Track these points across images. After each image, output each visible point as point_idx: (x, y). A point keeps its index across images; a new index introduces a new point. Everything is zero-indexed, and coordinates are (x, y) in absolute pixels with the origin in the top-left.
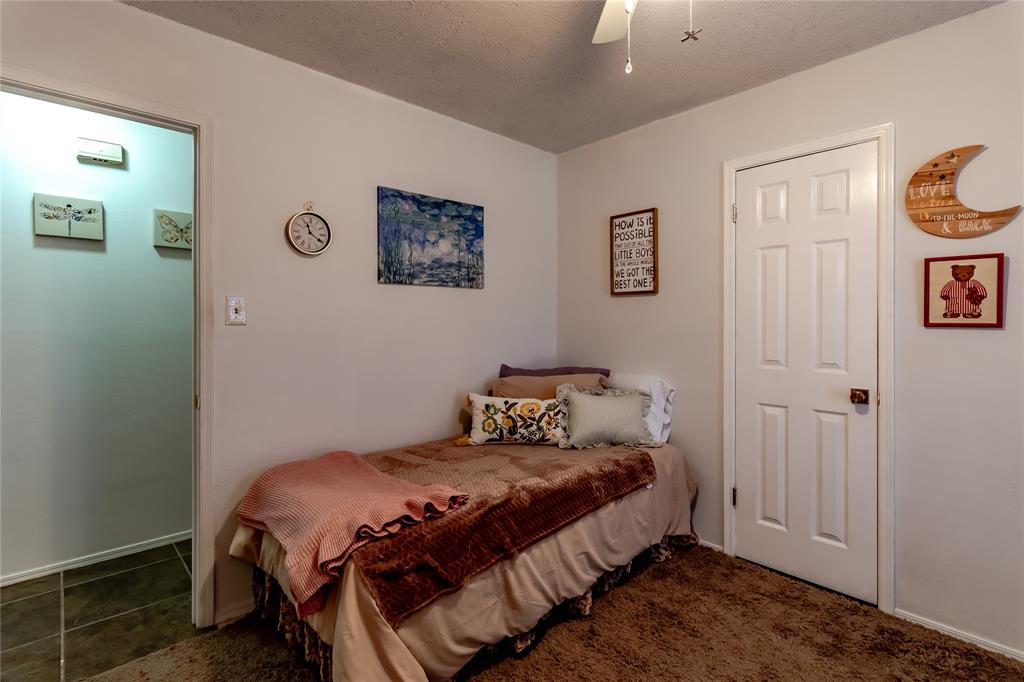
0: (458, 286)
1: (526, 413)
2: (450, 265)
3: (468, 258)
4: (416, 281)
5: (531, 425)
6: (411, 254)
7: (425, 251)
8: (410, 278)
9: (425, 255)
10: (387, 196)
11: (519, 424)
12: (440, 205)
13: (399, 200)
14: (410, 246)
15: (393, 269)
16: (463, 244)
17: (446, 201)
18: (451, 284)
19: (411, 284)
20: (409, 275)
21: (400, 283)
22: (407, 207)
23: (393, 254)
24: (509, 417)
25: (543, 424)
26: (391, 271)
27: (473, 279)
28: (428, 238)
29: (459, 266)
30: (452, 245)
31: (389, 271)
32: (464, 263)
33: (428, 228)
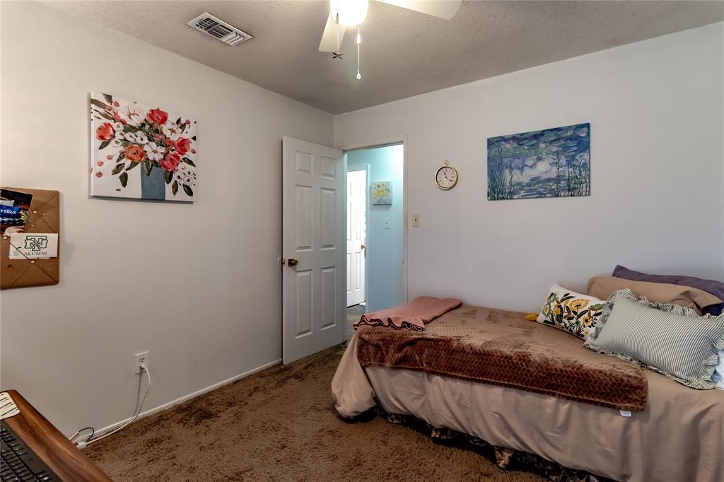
0: (557, 196)
1: (573, 308)
2: (549, 180)
3: (567, 171)
4: (515, 197)
5: (572, 318)
6: (512, 177)
7: (524, 173)
8: (511, 195)
9: (524, 177)
10: (493, 144)
11: (565, 314)
12: (538, 136)
13: (503, 143)
14: (511, 172)
15: (497, 190)
16: (563, 160)
17: (543, 131)
18: (548, 195)
19: (511, 199)
20: (510, 192)
21: (503, 199)
22: (508, 146)
23: (497, 180)
24: (560, 307)
25: (581, 320)
26: (497, 192)
27: (575, 188)
28: (527, 164)
29: (558, 180)
30: (550, 164)
31: (494, 192)
32: (565, 176)
33: (527, 156)
